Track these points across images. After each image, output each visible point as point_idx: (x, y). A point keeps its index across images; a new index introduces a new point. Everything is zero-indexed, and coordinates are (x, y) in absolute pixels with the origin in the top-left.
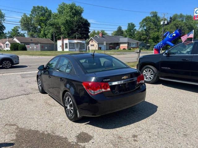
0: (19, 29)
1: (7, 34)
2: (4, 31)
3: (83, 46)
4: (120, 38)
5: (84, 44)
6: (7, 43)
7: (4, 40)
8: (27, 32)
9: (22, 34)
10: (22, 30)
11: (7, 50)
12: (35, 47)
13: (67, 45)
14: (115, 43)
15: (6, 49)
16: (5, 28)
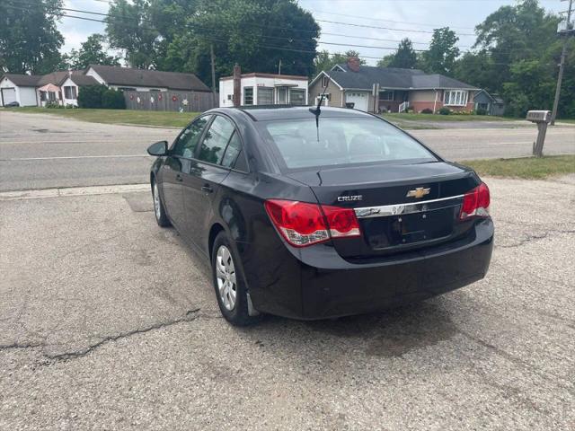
0: (102, 44)
1: (67, 57)
2: (60, 51)
3: (301, 97)
4: (414, 74)
5: (303, 91)
6: (69, 83)
7: (59, 75)
8: (124, 55)
9: (112, 58)
10: (112, 46)
11: (70, 107)
12: (152, 100)
13: (252, 94)
14: (396, 91)
15: (67, 102)
16: (63, 41)
